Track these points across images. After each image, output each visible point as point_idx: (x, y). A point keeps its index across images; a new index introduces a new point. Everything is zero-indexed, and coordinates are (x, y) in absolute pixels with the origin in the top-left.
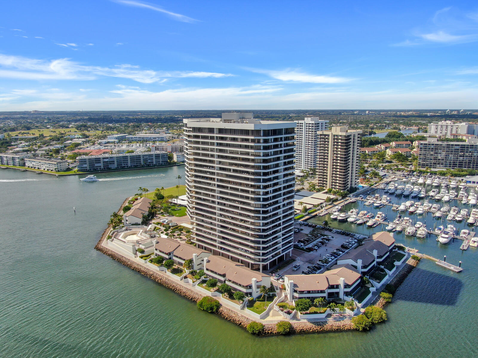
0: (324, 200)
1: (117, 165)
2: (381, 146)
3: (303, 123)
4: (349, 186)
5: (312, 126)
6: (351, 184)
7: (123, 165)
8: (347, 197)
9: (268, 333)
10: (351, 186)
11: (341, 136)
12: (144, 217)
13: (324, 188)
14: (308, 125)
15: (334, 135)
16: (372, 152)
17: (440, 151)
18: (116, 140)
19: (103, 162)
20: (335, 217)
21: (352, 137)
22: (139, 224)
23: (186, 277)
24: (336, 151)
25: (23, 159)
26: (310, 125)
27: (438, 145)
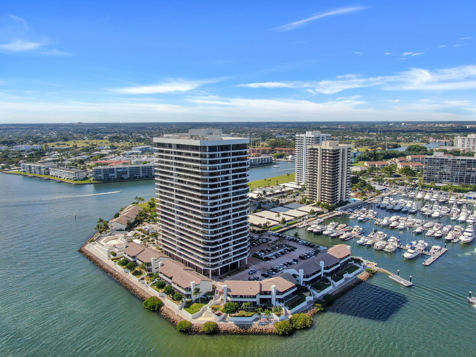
0: (308, 212)
1: (130, 175)
2: (395, 159)
3: (303, 137)
4: (339, 199)
5: (312, 140)
6: (341, 198)
7: (135, 176)
8: (334, 210)
9: (195, 331)
10: (341, 200)
11: (329, 150)
12: (128, 224)
13: (314, 201)
14: (308, 139)
15: (323, 150)
16: (381, 166)
17: (445, 165)
18: (140, 151)
19: (117, 172)
20: (312, 229)
21: (341, 151)
22: (123, 230)
23: (143, 279)
24: (325, 165)
25: (47, 169)
26: (310, 139)
27: (443, 159)
